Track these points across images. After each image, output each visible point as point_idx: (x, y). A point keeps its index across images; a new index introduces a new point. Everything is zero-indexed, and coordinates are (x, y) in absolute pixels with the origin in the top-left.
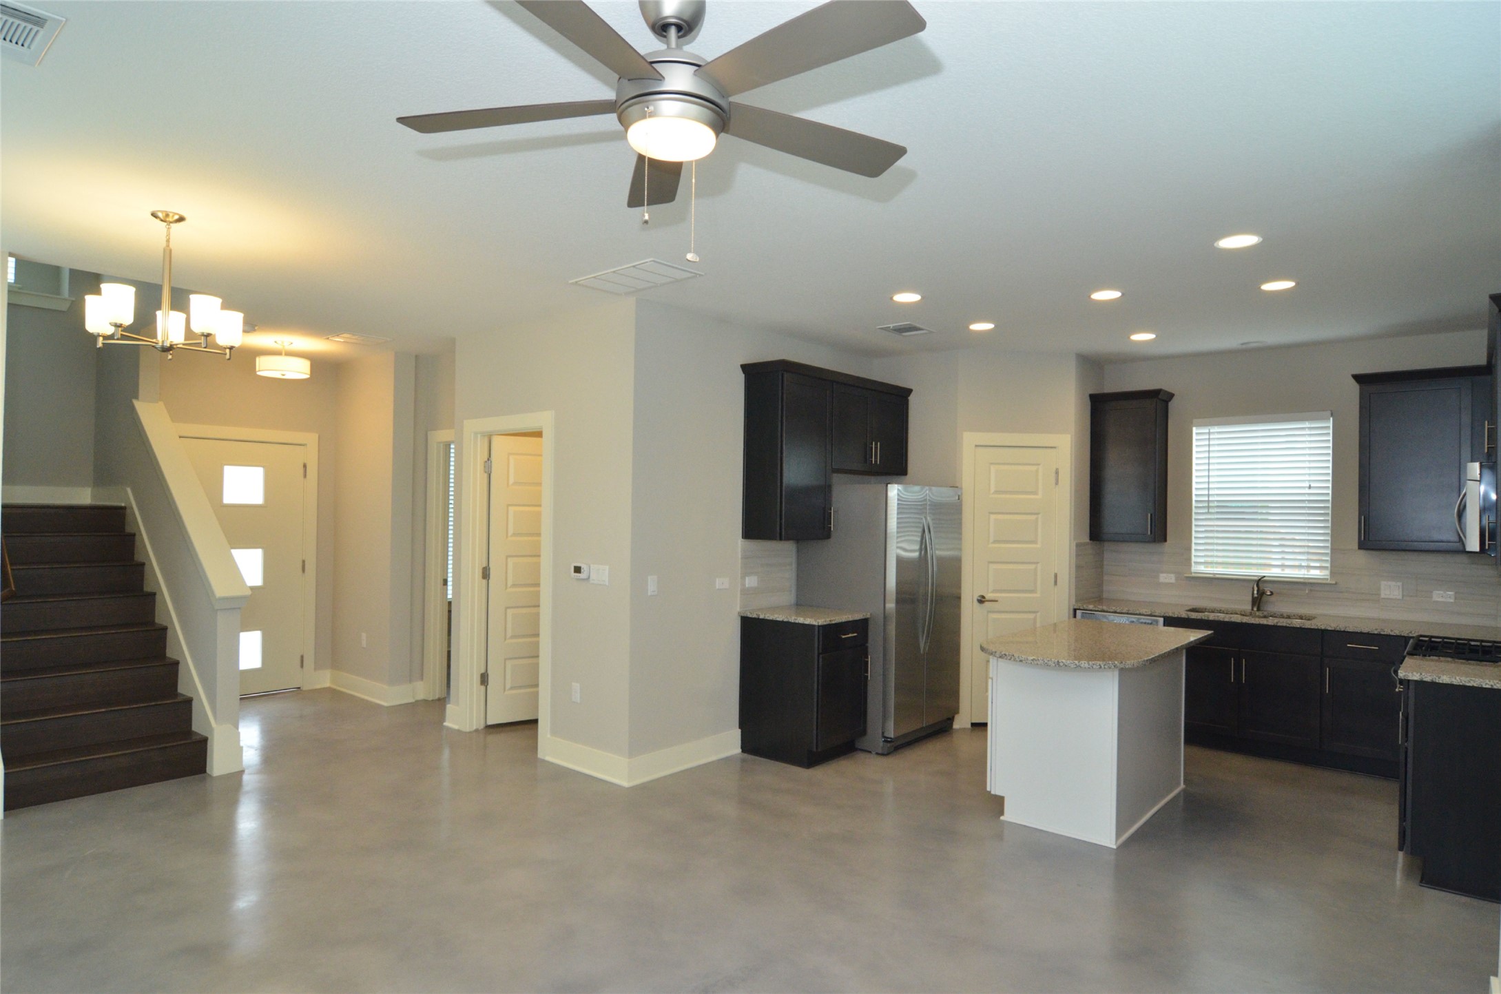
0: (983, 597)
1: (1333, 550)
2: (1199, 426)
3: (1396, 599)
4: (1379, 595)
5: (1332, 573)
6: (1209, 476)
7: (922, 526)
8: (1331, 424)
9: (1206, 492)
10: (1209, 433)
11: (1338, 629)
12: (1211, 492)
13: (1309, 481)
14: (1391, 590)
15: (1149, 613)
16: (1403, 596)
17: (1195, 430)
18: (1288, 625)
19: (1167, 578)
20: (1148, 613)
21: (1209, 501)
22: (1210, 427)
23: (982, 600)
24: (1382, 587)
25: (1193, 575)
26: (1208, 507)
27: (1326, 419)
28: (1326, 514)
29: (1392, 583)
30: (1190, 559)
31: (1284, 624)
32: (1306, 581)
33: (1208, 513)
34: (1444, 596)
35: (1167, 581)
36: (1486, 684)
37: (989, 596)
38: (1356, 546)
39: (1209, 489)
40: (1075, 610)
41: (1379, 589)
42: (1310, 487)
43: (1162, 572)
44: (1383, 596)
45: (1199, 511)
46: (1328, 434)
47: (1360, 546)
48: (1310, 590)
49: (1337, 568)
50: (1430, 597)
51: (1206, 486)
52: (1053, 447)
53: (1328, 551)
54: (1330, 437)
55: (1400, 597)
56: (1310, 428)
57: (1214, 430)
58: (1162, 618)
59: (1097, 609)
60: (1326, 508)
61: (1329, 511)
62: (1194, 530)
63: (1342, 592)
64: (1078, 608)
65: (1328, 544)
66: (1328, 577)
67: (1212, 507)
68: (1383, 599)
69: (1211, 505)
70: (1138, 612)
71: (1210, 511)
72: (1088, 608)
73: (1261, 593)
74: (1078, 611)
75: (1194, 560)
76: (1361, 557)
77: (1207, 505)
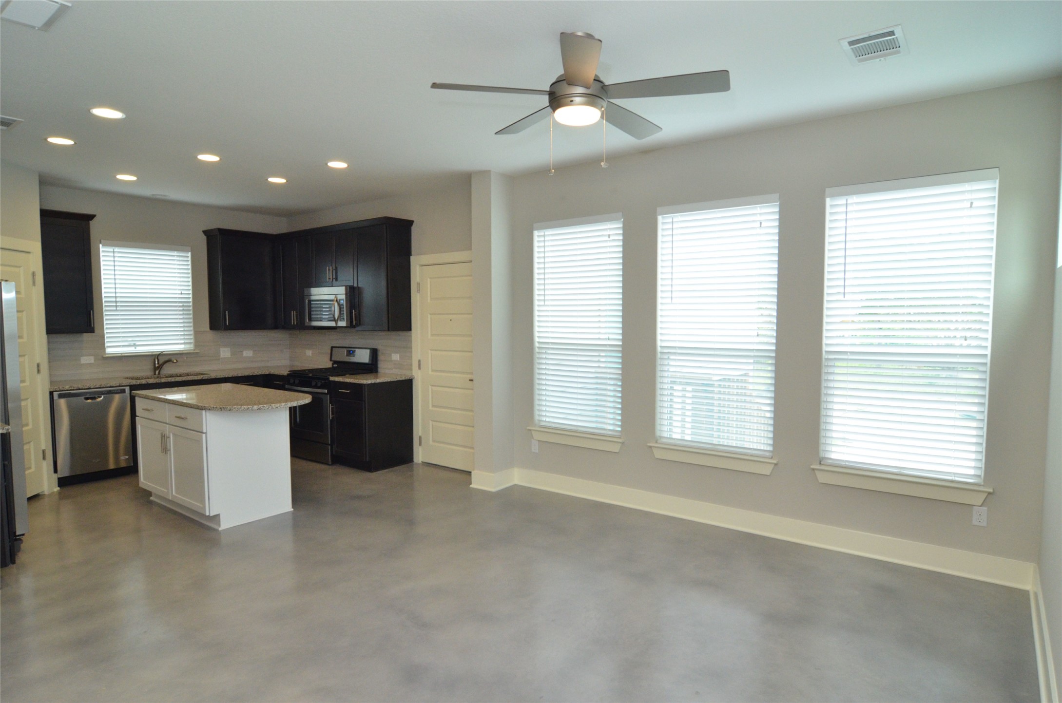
1: (195, 332)
2: (105, 245)
3: (228, 358)
4: (220, 356)
5: (196, 346)
6: (115, 283)
8: (189, 254)
9: (114, 295)
10: (114, 252)
11: (234, 376)
12: (117, 295)
13: (181, 289)
14: (225, 353)
15: (118, 385)
16: (231, 355)
17: (102, 248)
19: (86, 360)
20: (117, 385)
21: (116, 302)
22: (114, 248)
24: (221, 351)
25: (107, 355)
26: (116, 306)
27: (187, 251)
28: (189, 310)
29: (226, 349)
30: (104, 344)
31: (207, 378)
32: (182, 352)
33: (115, 310)
34: (248, 353)
35: (88, 362)
38: (208, 329)
39: (116, 293)
40: (51, 393)
41: (220, 353)
42: (181, 294)
43: (83, 356)
44: (222, 356)
45: (108, 309)
46: (188, 261)
47: (211, 328)
48: (187, 358)
49: (197, 342)
50: (243, 354)
51: (114, 290)
52: (29, 253)
53: (192, 333)
54: (190, 263)
55: (230, 356)
56: (178, 256)
57: (117, 249)
58: (128, 387)
59: (73, 388)
60: (190, 306)
61: (191, 308)
62: (105, 322)
63: (202, 357)
64: (55, 390)
65: (192, 329)
66: (192, 349)
67: (119, 306)
68: (222, 358)
69: (117, 304)
70: (109, 385)
71: (117, 309)
72: (64, 389)
73: (161, 362)
74: (54, 393)
75: (107, 345)
76: (211, 335)
77: (115, 304)
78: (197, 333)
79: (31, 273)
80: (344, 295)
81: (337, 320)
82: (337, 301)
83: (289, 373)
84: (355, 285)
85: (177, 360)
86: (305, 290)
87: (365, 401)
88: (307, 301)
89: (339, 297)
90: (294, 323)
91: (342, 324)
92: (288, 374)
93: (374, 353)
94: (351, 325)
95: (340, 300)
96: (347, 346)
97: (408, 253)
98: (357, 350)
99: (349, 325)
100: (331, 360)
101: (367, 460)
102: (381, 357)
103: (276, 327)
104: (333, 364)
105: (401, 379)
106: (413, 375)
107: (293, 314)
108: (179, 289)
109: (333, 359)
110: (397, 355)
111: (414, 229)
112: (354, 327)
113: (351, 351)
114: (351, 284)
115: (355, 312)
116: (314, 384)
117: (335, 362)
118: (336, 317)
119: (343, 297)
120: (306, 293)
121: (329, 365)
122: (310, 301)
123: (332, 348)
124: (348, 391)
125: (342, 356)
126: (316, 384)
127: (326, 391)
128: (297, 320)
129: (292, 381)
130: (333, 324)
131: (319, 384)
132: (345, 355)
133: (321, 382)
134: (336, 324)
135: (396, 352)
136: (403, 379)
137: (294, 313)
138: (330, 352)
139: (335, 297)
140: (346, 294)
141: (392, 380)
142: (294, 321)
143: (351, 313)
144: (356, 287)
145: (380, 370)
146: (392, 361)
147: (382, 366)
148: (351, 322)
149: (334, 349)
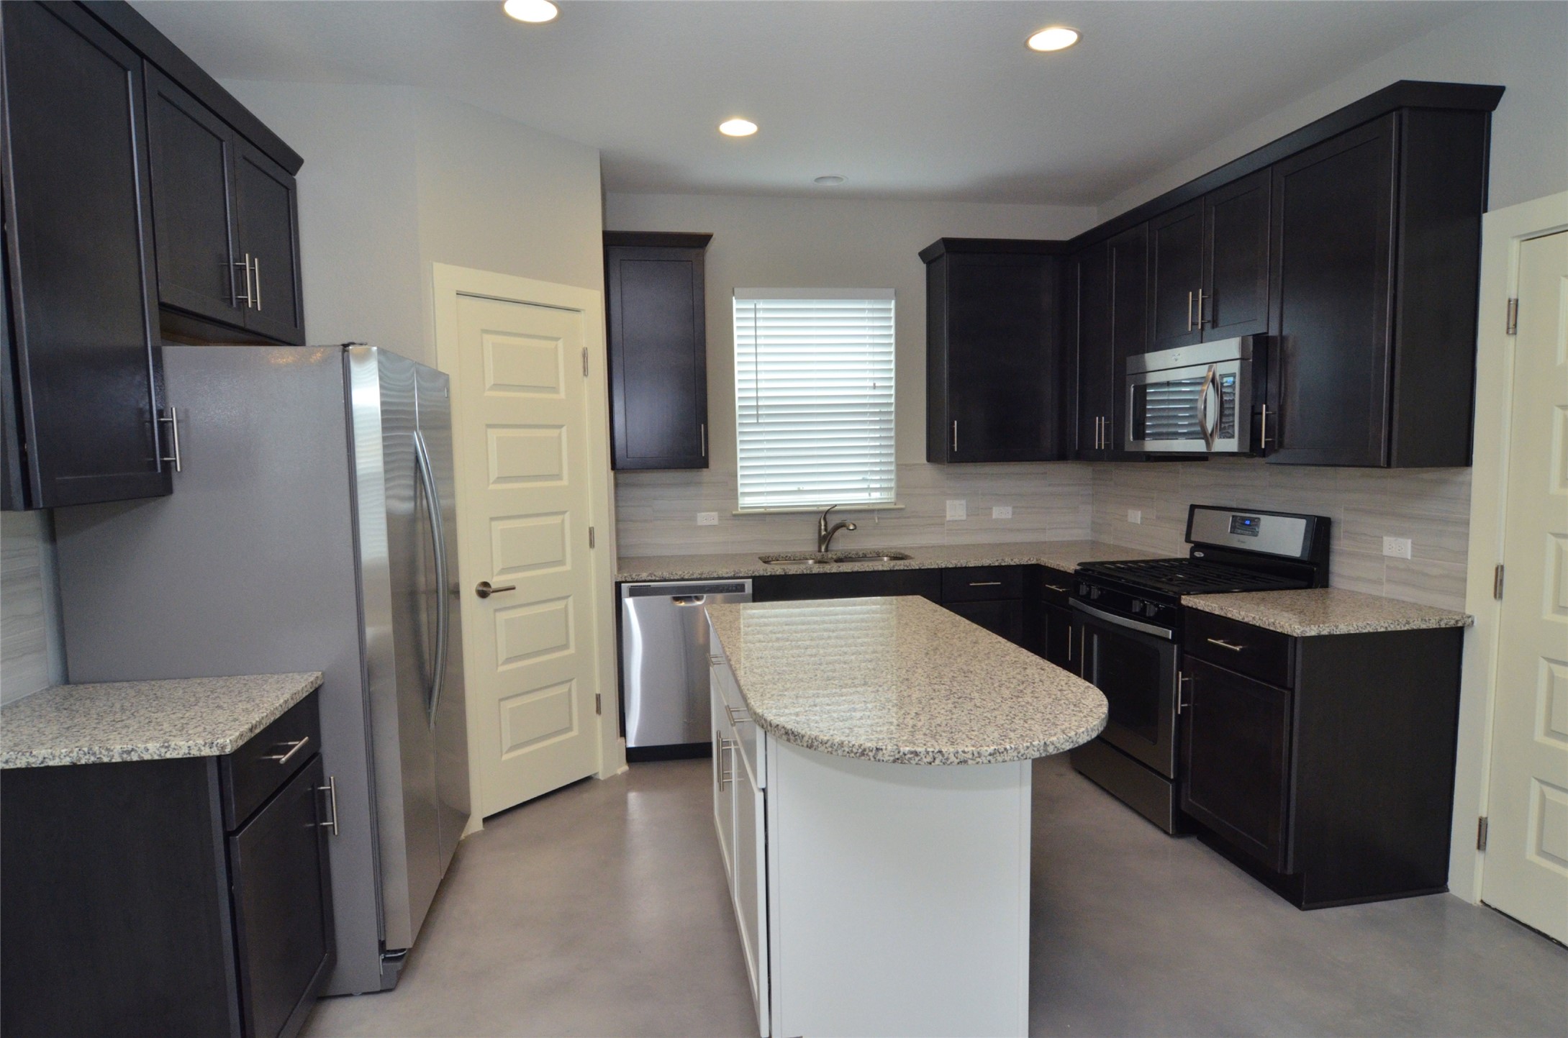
0: (486, 584)
1: (898, 465)
2: (742, 298)
3: (960, 521)
4: (945, 517)
5: (898, 495)
6: (756, 371)
7: (412, 450)
8: (892, 305)
9: (754, 394)
10: (755, 310)
11: (959, 565)
12: (760, 394)
14: (956, 510)
15: (732, 574)
16: (968, 515)
17: (736, 305)
18: (906, 568)
19: (706, 518)
20: (729, 575)
21: (757, 407)
22: (755, 301)
23: (484, 591)
24: (948, 506)
25: (740, 511)
26: (758, 416)
27: (885, 298)
28: (889, 421)
29: (957, 502)
30: (736, 489)
32: (871, 507)
33: (758, 423)
34: (1001, 512)
35: (706, 523)
36: (1382, 626)
37: (496, 582)
38: (925, 462)
39: (757, 389)
40: (618, 586)
41: (944, 511)
42: (875, 387)
43: (700, 511)
44: (948, 518)
45: (745, 422)
46: (890, 318)
47: (929, 459)
48: (878, 519)
49: (902, 488)
50: (991, 515)
51: (753, 385)
52: (577, 311)
53: (893, 468)
54: (892, 323)
55: (964, 518)
56: (870, 310)
57: (761, 305)
58: (751, 580)
59: (653, 578)
60: (890, 413)
61: (893, 417)
62: (739, 447)
63: (909, 517)
64: (624, 580)
65: (892, 459)
66: (893, 500)
67: (762, 415)
68: (949, 521)
69: (760, 413)
70: (715, 575)
71: (760, 421)
72: (639, 579)
73: (830, 527)
74: (623, 585)
75: (740, 490)
76: (929, 473)
77: (755, 413)
78: (902, 468)
79: (580, 350)
80: (1238, 362)
81: (1212, 435)
82: (1213, 381)
83: (1078, 568)
84: (1273, 332)
85: (854, 525)
86: (1131, 360)
87: (1292, 690)
88: (1132, 390)
89: (1221, 369)
90: (1100, 445)
91: (1228, 445)
92: (1076, 571)
93: (1320, 531)
94: (1254, 449)
95: (1222, 376)
96: (1234, 505)
97: (1476, 202)
98: (1263, 518)
99: (1247, 450)
100: (1188, 540)
101: (1290, 871)
102: (1341, 544)
103: (1061, 455)
104: (1192, 551)
105: (1424, 626)
106: (1468, 612)
107: (1100, 422)
108: (871, 379)
109: (1193, 538)
110: (1401, 540)
111: (1501, 119)
112: (1264, 454)
113: (1244, 519)
114: (1261, 330)
115: (1267, 410)
116: (1137, 607)
117: (1198, 546)
118: (1210, 426)
119: (1235, 367)
120: (1130, 368)
121: (1181, 550)
122: (1141, 391)
123: (1193, 508)
124: (1238, 649)
125: (1219, 532)
126: (1144, 608)
127: (1170, 634)
128: (1107, 438)
129: (1083, 590)
130: (1198, 446)
131: (1151, 611)
132: (1229, 531)
133: (1157, 606)
134: (1208, 445)
135: (1401, 533)
136: (1433, 624)
137: (1100, 420)
138: (1186, 516)
139: (1209, 370)
140: (1242, 359)
141: (1392, 628)
142: (1100, 441)
143: (1255, 414)
144: (1274, 338)
145: (1335, 581)
146: (1382, 558)
147: (1343, 568)
148: (1255, 438)
149: (1196, 510)
